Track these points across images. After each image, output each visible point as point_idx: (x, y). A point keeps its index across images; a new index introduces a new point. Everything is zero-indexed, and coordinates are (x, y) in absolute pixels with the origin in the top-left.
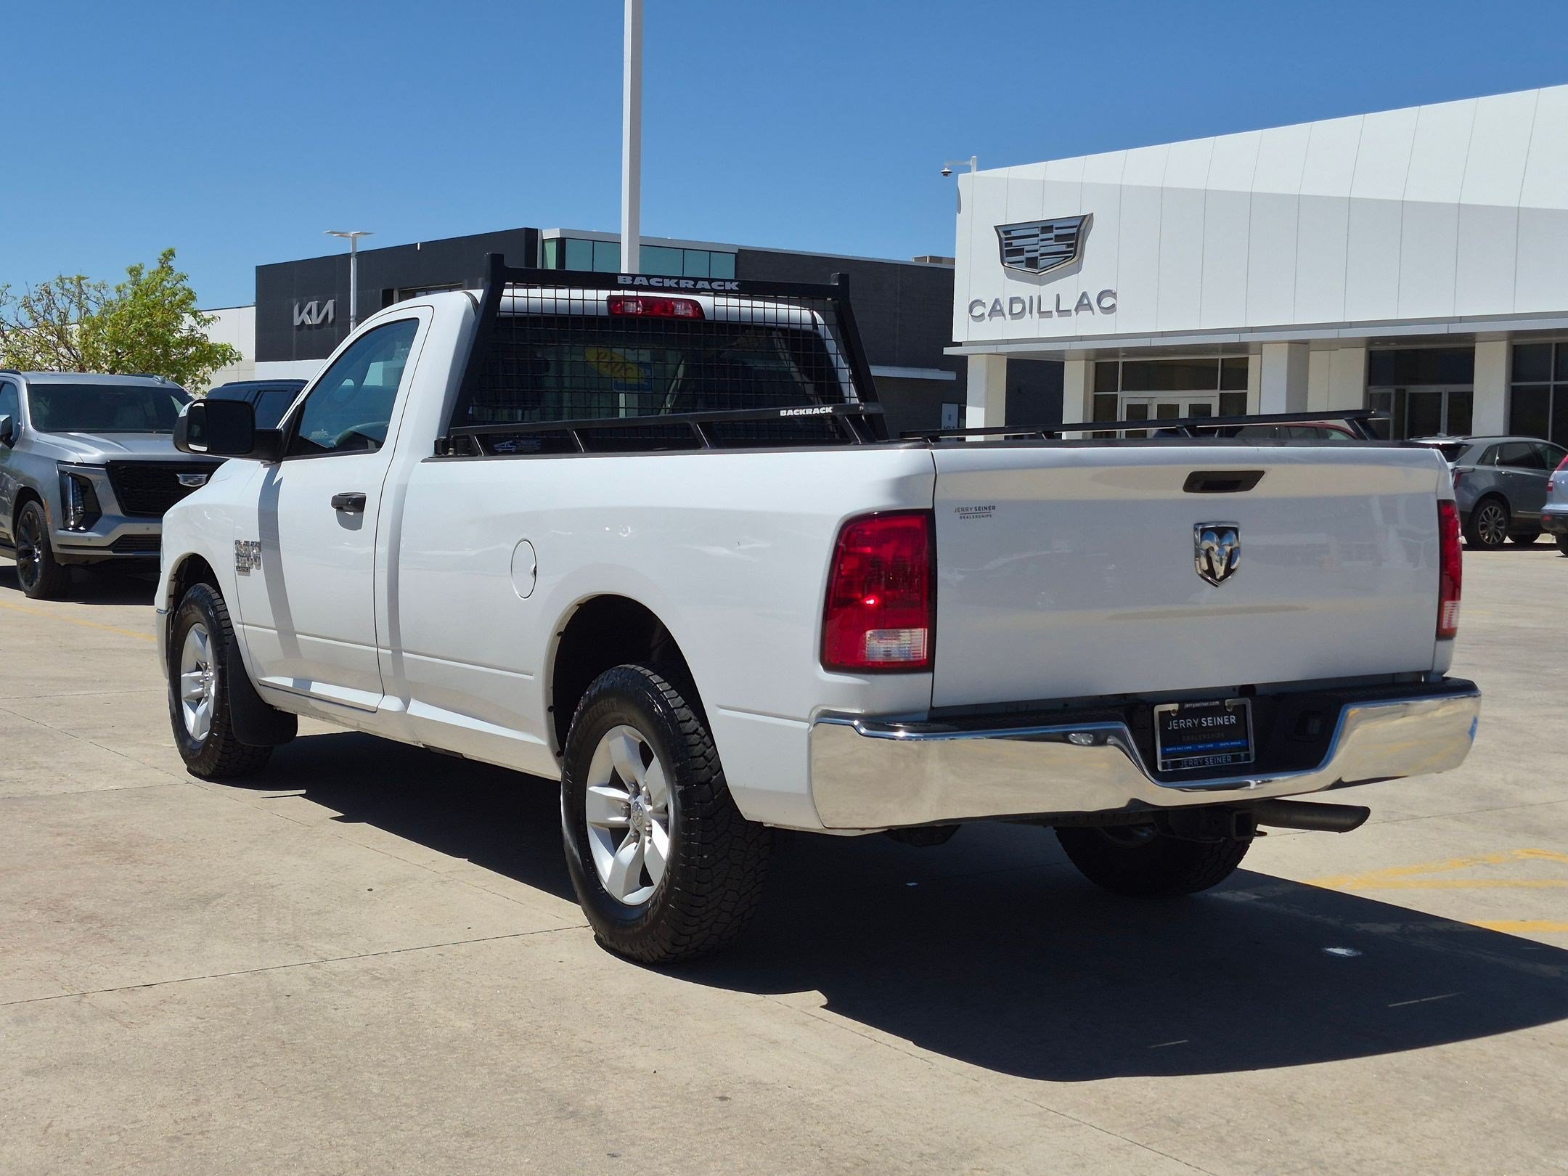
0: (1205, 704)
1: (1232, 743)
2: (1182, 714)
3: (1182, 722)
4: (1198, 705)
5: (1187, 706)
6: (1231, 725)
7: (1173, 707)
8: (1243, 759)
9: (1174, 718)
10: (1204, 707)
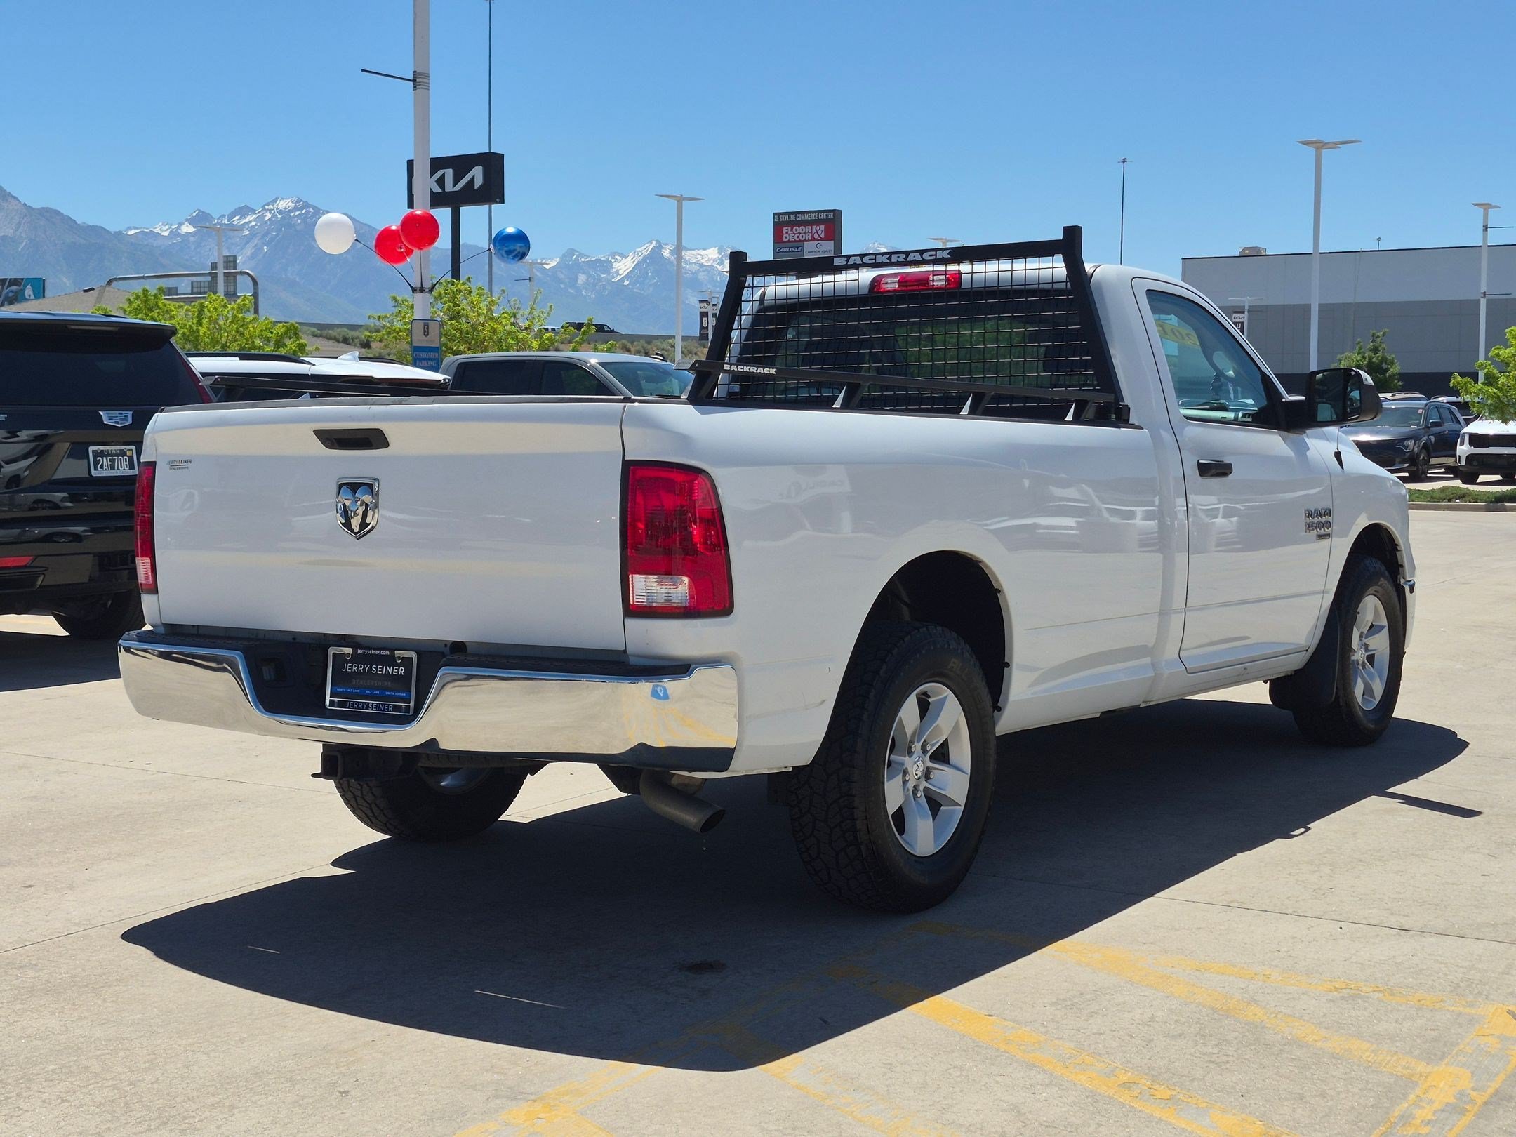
0: (377, 652)
1: (397, 694)
2: (356, 658)
3: (355, 666)
4: (370, 652)
5: (360, 651)
6: (399, 676)
7: (349, 650)
8: (404, 711)
9: (348, 662)
10: (375, 654)
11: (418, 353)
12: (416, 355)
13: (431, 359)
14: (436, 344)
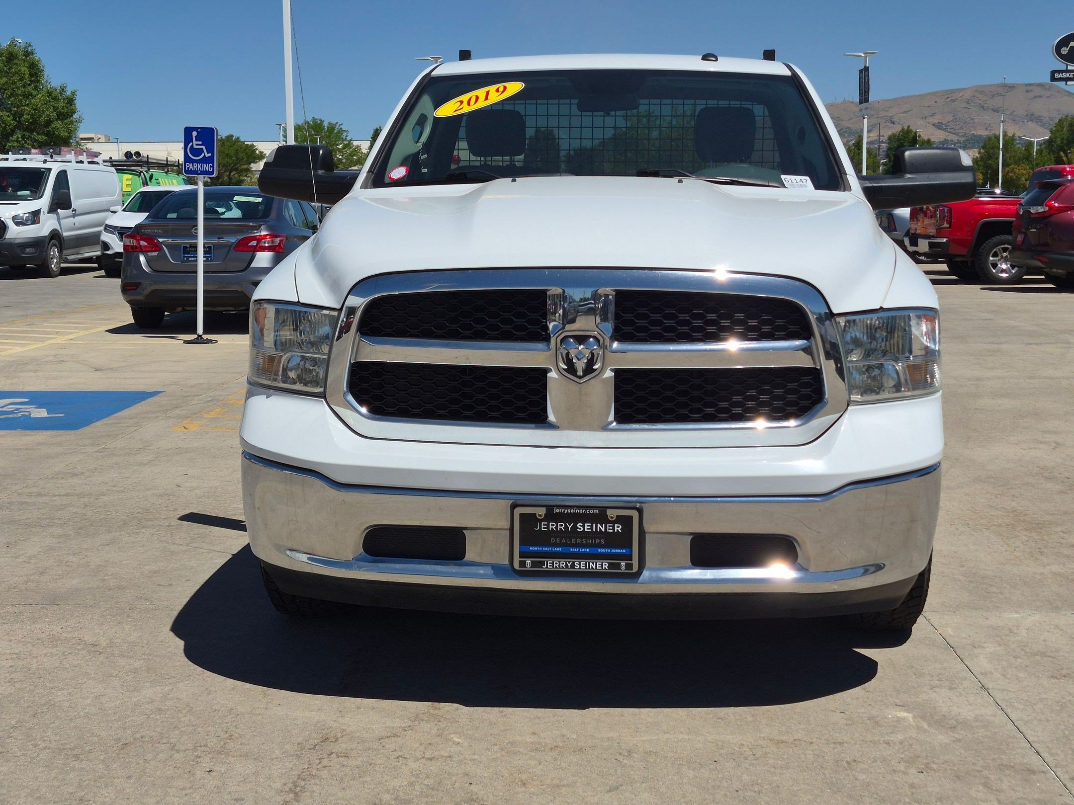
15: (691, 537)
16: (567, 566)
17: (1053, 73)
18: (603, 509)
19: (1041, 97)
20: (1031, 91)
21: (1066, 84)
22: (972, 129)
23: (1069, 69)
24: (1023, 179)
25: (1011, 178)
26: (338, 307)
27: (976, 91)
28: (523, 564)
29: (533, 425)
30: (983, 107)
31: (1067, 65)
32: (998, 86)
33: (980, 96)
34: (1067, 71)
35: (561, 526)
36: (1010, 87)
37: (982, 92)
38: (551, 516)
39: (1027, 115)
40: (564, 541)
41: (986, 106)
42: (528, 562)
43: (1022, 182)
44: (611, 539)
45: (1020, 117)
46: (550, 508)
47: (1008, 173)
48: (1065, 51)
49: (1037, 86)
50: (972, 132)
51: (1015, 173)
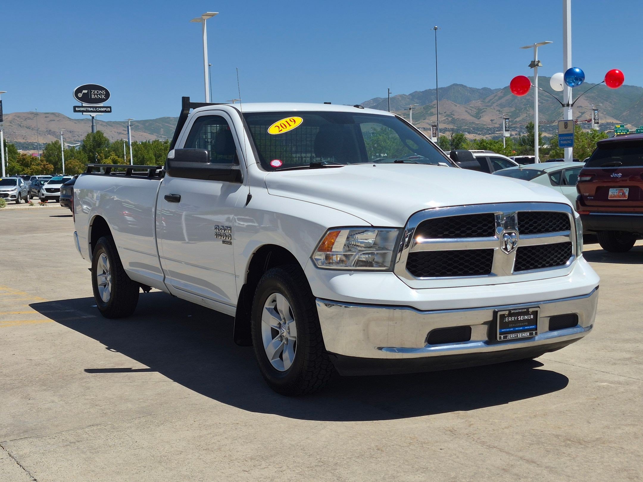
11: (561, 137)
12: (560, 138)
13: (569, 140)
14: (571, 132)
15: (549, 318)
16: (515, 336)
17: (75, 107)
18: (528, 309)
19: (54, 120)
20: (48, 117)
21: (83, 114)
22: (15, 138)
23: (83, 105)
24: (77, 168)
25: (70, 167)
26: (403, 226)
27: (15, 116)
28: (500, 338)
29: (487, 275)
30: (20, 126)
31: (82, 103)
32: (28, 113)
33: (18, 119)
34: (82, 107)
35: (513, 319)
36: (35, 114)
37: (19, 117)
38: (510, 315)
39: (47, 131)
40: (514, 325)
41: (22, 125)
42: (502, 336)
43: (76, 170)
44: (529, 322)
45: (43, 132)
46: (510, 311)
47: (68, 164)
48: (80, 95)
49: (51, 114)
50: (15, 140)
51: (72, 165)
